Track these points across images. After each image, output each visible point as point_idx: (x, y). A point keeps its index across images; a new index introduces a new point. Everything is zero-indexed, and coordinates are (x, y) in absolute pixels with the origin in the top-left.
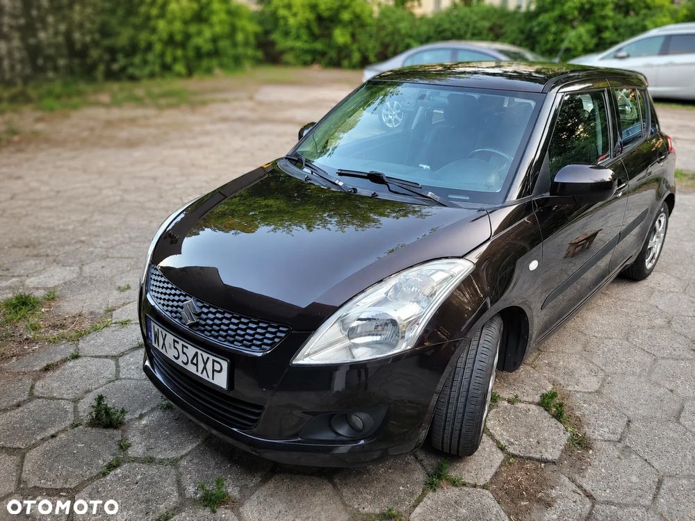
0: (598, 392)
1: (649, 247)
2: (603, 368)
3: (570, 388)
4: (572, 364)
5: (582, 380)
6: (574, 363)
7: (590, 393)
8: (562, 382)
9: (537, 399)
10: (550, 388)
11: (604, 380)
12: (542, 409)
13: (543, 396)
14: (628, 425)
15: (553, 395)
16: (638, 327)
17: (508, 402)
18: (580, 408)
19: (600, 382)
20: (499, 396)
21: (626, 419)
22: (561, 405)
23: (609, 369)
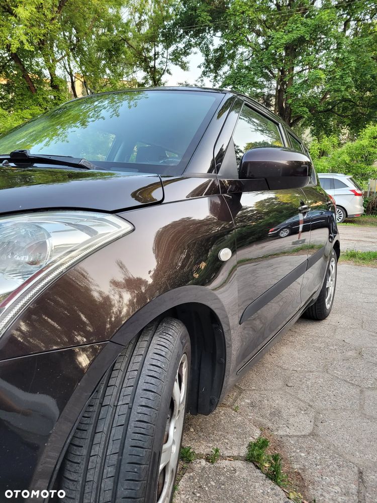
0: (313, 434)
1: (327, 287)
2: (311, 403)
3: (281, 433)
4: (277, 402)
5: (291, 420)
6: (278, 401)
7: (304, 436)
8: (270, 425)
9: (244, 451)
10: (257, 433)
11: (316, 419)
12: (252, 465)
13: (251, 446)
14: (361, 477)
15: (262, 444)
16: (334, 359)
17: (207, 460)
18: (297, 459)
19: (313, 421)
20: (193, 452)
21: (356, 469)
22: (275, 458)
23: (319, 404)
